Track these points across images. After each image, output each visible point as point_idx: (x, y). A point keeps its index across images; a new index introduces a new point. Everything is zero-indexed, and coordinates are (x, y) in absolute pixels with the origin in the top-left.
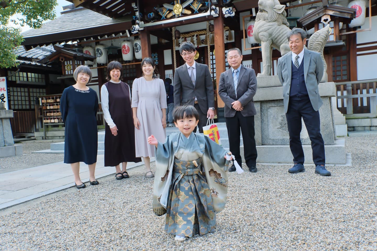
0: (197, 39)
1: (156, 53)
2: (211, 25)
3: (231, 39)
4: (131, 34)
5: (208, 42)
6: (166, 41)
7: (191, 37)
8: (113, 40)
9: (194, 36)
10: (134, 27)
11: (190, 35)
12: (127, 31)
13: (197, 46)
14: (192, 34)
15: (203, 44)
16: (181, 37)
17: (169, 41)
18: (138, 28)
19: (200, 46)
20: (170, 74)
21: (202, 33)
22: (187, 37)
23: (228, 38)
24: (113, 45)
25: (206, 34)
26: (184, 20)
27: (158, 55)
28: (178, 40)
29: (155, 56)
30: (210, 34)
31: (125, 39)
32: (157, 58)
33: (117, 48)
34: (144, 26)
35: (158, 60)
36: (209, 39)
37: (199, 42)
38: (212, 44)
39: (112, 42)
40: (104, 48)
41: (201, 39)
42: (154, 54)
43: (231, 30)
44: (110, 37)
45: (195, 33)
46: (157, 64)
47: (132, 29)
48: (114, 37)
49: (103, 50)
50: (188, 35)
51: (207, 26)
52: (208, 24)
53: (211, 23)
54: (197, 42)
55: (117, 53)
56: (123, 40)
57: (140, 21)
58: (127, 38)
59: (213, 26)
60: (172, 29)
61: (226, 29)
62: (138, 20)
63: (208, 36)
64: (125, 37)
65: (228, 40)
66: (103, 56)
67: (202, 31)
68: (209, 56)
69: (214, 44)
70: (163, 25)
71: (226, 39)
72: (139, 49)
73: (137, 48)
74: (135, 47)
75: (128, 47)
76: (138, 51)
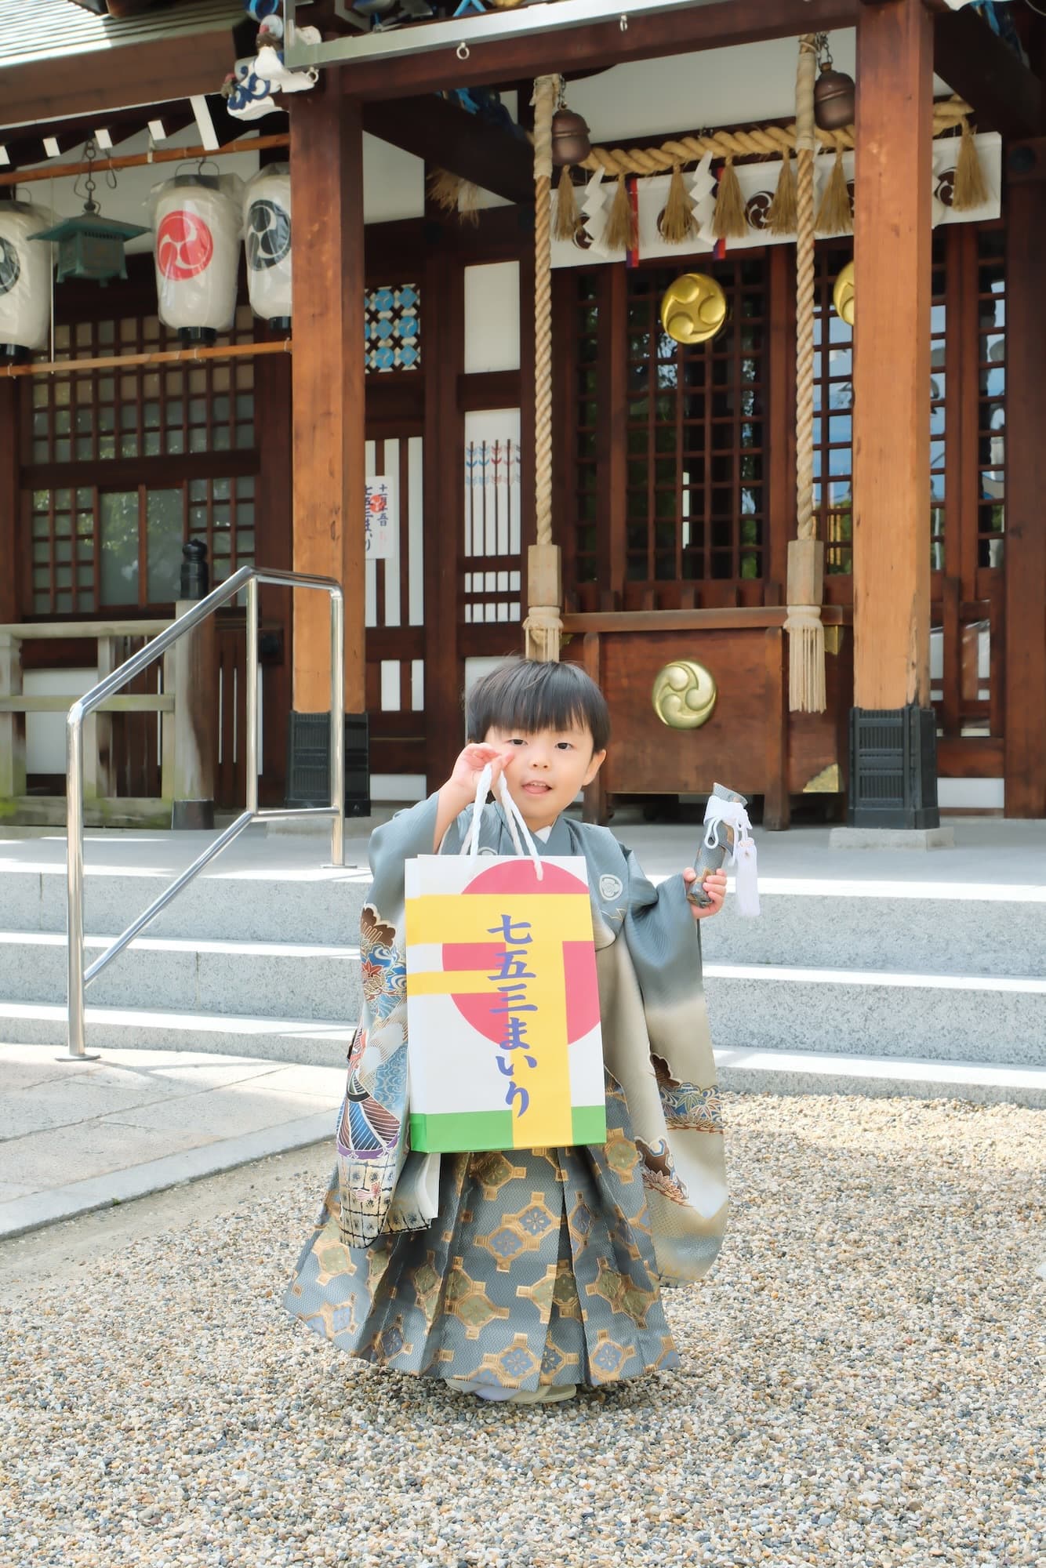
0: (714, 192)
1: (408, 287)
2: (828, 75)
3: (974, 194)
4: (228, 129)
5: (803, 202)
6: (489, 200)
7: (670, 171)
8: (97, 176)
9: (692, 166)
10: (245, 70)
11: (667, 161)
12: (200, 106)
13: (713, 241)
14: (682, 151)
15: (760, 226)
16: (600, 173)
17: (506, 202)
18: (278, 77)
19: (734, 243)
20: (503, 444)
21: (757, 149)
22: (641, 171)
23: (953, 187)
24: (96, 211)
25: (786, 155)
26: (624, 18)
27: (422, 297)
28: (576, 191)
29: (402, 308)
30: (821, 153)
31: (190, 168)
32: (412, 323)
33: (126, 238)
34: (316, 62)
35: (416, 335)
36: (810, 182)
37: (731, 214)
38: (829, 228)
39: (91, 191)
40: (29, 234)
41: (749, 193)
42: (392, 291)
43: (980, 131)
44: (76, 154)
45: (703, 145)
46: (414, 367)
47: (236, 89)
48: (105, 157)
49: (27, 245)
50: (654, 159)
51: (799, 82)
52: (807, 63)
53: (829, 64)
54: (714, 213)
55: (124, 275)
56: (173, 176)
57: (291, 22)
58: (200, 159)
59: (847, 87)
60: (531, 104)
61: (945, 117)
62: (279, 13)
63: (806, 164)
64: (183, 158)
65: (954, 203)
66: (20, 289)
67: (757, 135)
68: (802, 314)
69: (847, 225)
70: (463, 52)
71: (936, 192)
72: (281, 247)
73: (265, 237)
74: (252, 229)
75: (202, 226)
76: (275, 255)
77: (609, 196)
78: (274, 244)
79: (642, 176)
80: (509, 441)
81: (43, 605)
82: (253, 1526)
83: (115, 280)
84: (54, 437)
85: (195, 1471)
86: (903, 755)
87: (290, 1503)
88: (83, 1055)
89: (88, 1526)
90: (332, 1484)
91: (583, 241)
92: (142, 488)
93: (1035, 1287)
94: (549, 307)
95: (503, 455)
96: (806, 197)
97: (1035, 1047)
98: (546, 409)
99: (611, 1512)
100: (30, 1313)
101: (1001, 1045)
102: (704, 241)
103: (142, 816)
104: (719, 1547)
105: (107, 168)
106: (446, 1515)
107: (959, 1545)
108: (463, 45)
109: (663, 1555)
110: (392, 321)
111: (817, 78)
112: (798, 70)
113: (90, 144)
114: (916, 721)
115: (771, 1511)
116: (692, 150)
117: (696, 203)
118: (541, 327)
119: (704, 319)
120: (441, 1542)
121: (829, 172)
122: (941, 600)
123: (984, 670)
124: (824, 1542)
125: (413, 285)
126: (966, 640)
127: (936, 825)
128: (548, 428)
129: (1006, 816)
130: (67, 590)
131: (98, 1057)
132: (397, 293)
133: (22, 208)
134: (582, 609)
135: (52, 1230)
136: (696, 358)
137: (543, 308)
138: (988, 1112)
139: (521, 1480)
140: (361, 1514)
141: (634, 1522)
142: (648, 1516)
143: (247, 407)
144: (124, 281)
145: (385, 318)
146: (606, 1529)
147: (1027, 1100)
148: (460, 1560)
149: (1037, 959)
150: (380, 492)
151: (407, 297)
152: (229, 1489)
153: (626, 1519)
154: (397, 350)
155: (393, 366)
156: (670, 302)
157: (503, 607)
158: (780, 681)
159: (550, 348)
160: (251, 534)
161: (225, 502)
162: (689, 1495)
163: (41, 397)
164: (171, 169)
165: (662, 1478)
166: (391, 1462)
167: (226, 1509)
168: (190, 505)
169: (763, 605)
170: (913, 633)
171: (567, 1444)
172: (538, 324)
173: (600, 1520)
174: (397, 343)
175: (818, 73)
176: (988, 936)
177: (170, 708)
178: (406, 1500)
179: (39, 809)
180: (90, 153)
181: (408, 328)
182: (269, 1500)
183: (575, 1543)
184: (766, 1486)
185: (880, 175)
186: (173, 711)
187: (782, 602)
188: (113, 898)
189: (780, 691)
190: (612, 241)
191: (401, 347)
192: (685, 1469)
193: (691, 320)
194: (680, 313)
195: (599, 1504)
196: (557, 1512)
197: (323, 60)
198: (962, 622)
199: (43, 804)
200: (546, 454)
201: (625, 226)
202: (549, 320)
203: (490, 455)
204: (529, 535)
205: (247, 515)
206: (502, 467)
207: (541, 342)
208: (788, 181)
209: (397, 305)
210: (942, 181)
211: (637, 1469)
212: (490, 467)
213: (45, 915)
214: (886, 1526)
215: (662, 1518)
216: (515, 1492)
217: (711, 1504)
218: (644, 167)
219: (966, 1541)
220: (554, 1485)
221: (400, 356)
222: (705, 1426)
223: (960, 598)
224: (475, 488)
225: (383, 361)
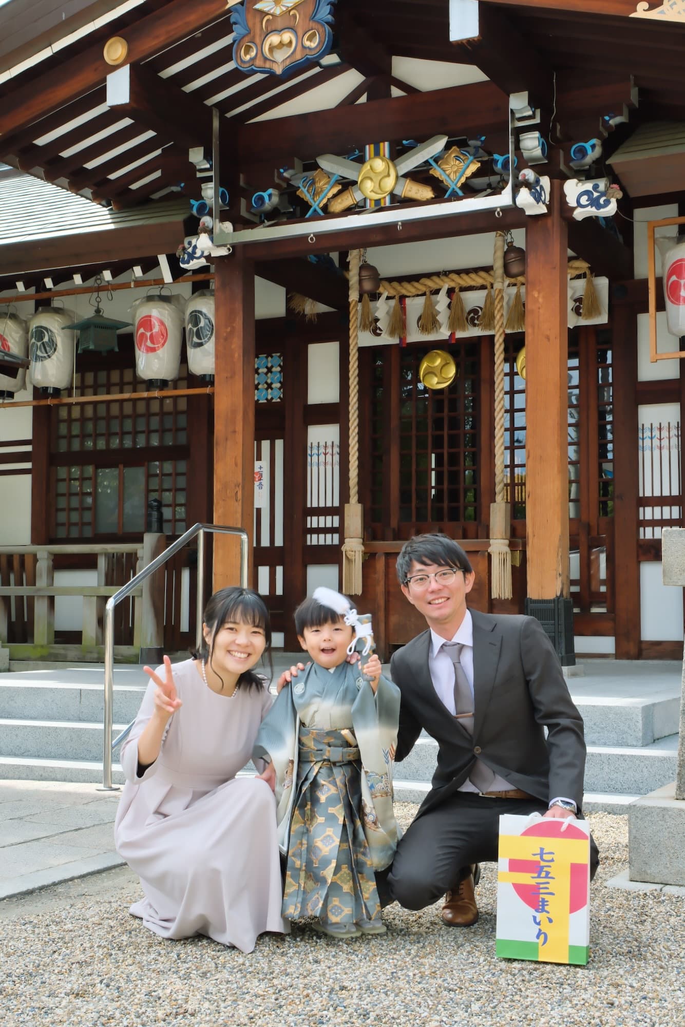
0: (449, 306)
1: (276, 355)
2: (511, 248)
3: (593, 310)
4: (177, 272)
5: (498, 317)
6: (322, 308)
7: (424, 294)
8: (103, 294)
9: (437, 292)
10: (190, 243)
11: (423, 289)
12: (163, 259)
13: (448, 333)
14: (431, 284)
15: (475, 325)
16: (385, 295)
17: (332, 309)
18: (208, 248)
19: (460, 335)
20: (329, 444)
21: (473, 283)
22: (408, 294)
23: (581, 306)
24: (101, 314)
25: (489, 286)
26: (400, 223)
27: (284, 361)
28: (372, 304)
29: (272, 367)
30: (509, 286)
31: (155, 291)
32: (278, 375)
33: (118, 329)
34: (231, 242)
35: (280, 382)
36: (502, 306)
37: (458, 319)
38: (513, 328)
39: (98, 302)
40: (63, 326)
41: (468, 308)
42: (267, 357)
43: (596, 276)
44: (91, 282)
45: (442, 280)
46: (279, 400)
47: (185, 253)
48: (107, 284)
49: (62, 332)
50: (415, 288)
51: (495, 252)
52: (500, 243)
53: (512, 242)
54: (449, 318)
55: (117, 350)
56: (145, 295)
57: (217, 220)
58: (161, 286)
59: (521, 254)
60: (348, 260)
61: (577, 268)
62: (211, 215)
63: (500, 297)
64: (151, 285)
65: (583, 315)
66: (57, 356)
67: (473, 275)
68: (497, 378)
69: (523, 326)
70: (312, 239)
71: (572, 309)
72: (206, 336)
73: (198, 330)
74: (190, 326)
75: (162, 323)
76: (203, 341)
77: (390, 307)
78: (203, 335)
79: (409, 297)
80: (333, 443)
81: (62, 533)
82: (248, 976)
83: (111, 351)
84: (70, 437)
85: (218, 958)
86: (554, 625)
87: (263, 968)
88: (111, 787)
89: (176, 977)
90: (280, 962)
91: (376, 332)
92: (121, 466)
93: (603, 891)
94: (357, 372)
95: (329, 450)
96: (500, 314)
97: (619, 783)
98: (355, 428)
99: (404, 972)
100: (121, 902)
101: (601, 782)
102: (444, 333)
103: (122, 656)
104: (451, 982)
105: (108, 290)
106: (332, 972)
107: (555, 983)
108: (312, 235)
109: (427, 985)
110: (266, 374)
111: (505, 250)
112: (495, 245)
113: (99, 277)
114: (561, 605)
115: (474, 971)
116: (436, 283)
117: (439, 312)
118: (353, 383)
119: (443, 375)
120: (331, 981)
121: (513, 297)
122: (578, 535)
123: (603, 575)
124: (497, 982)
125: (278, 354)
126: (592, 557)
127: (574, 664)
128: (356, 439)
129: (616, 659)
130: (76, 524)
131: (119, 789)
132: (270, 359)
133: (58, 311)
134: (374, 538)
135: (117, 870)
136: (439, 397)
137: (354, 372)
138: (593, 816)
139: (364, 961)
140: (295, 972)
141: (414, 975)
142: (420, 972)
143: (183, 421)
144: (116, 352)
145: (263, 372)
146: (402, 977)
147: (613, 810)
148: (340, 986)
149: (621, 737)
150: (259, 470)
151: (275, 361)
152: (235, 963)
153: (411, 974)
154: (270, 391)
155: (267, 399)
156: (424, 366)
157: (329, 536)
158: (487, 582)
159: (357, 394)
160: (184, 493)
161: (169, 475)
162: (438, 966)
163: (64, 413)
164: (144, 291)
165: (426, 961)
166: (305, 955)
167: (235, 970)
168: (149, 476)
169: (477, 538)
170: (560, 557)
171: (383, 948)
172: (351, 381)
173: (399, 974)
174: (269, 386)
175: (506, 247)
176: (595, 724)
177: (139, 594)
178: (315, 967)
179: (62, 652)
180: (99, 282)
181: (276, 379)
182: (253, 967)
183: (389, 981)
184: (472, 963)
185: (539, 308)
186: (141, 596)
187: (488, 537)
188: (121, 703)
189: (487, 587)
190: (392, 333)
191: (272, 389)
192: (436, 958)
193: (436, 376)
194: (430, 372)
195: (399, 968)
196: (380, 971)
197: (235, 241)
198: (590, 548)
199: (64, 649)
200: (355, 452)
201: (399, 324)
202: (357, 379)
203: (322, 450)
204: (344, 497)
205: (182, 482)
206: (329, 457)
207: (353, 391)
208: (490, 300)
209: (269, 365)
210: (576, 303)
211: (415, 957)
212: (322, 457)
213: (82, 712)
214: (524, 976)
215: (426, 973)
216: (362, 964)
217: (448, 969)
218: (410, 292)
219: (558, 981)
220: (378, 962)
221: (271, 394)
222: (445, 942)
223: (589, 533)
224: (313, 468)
225: (262, 396)
